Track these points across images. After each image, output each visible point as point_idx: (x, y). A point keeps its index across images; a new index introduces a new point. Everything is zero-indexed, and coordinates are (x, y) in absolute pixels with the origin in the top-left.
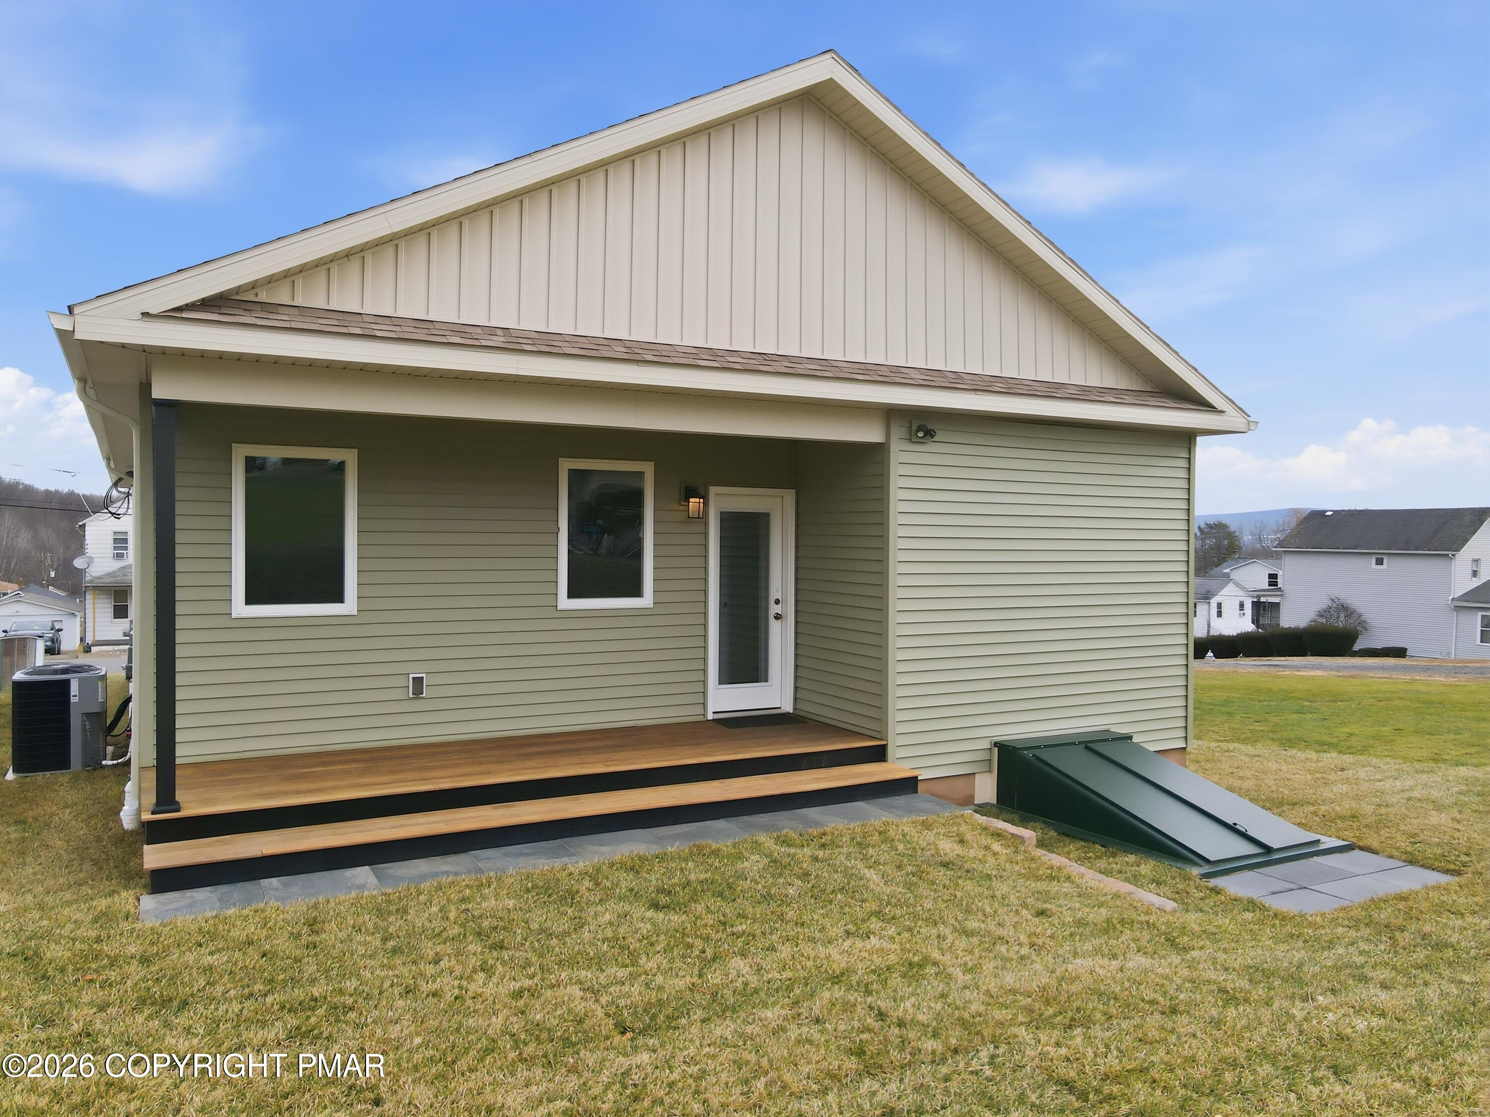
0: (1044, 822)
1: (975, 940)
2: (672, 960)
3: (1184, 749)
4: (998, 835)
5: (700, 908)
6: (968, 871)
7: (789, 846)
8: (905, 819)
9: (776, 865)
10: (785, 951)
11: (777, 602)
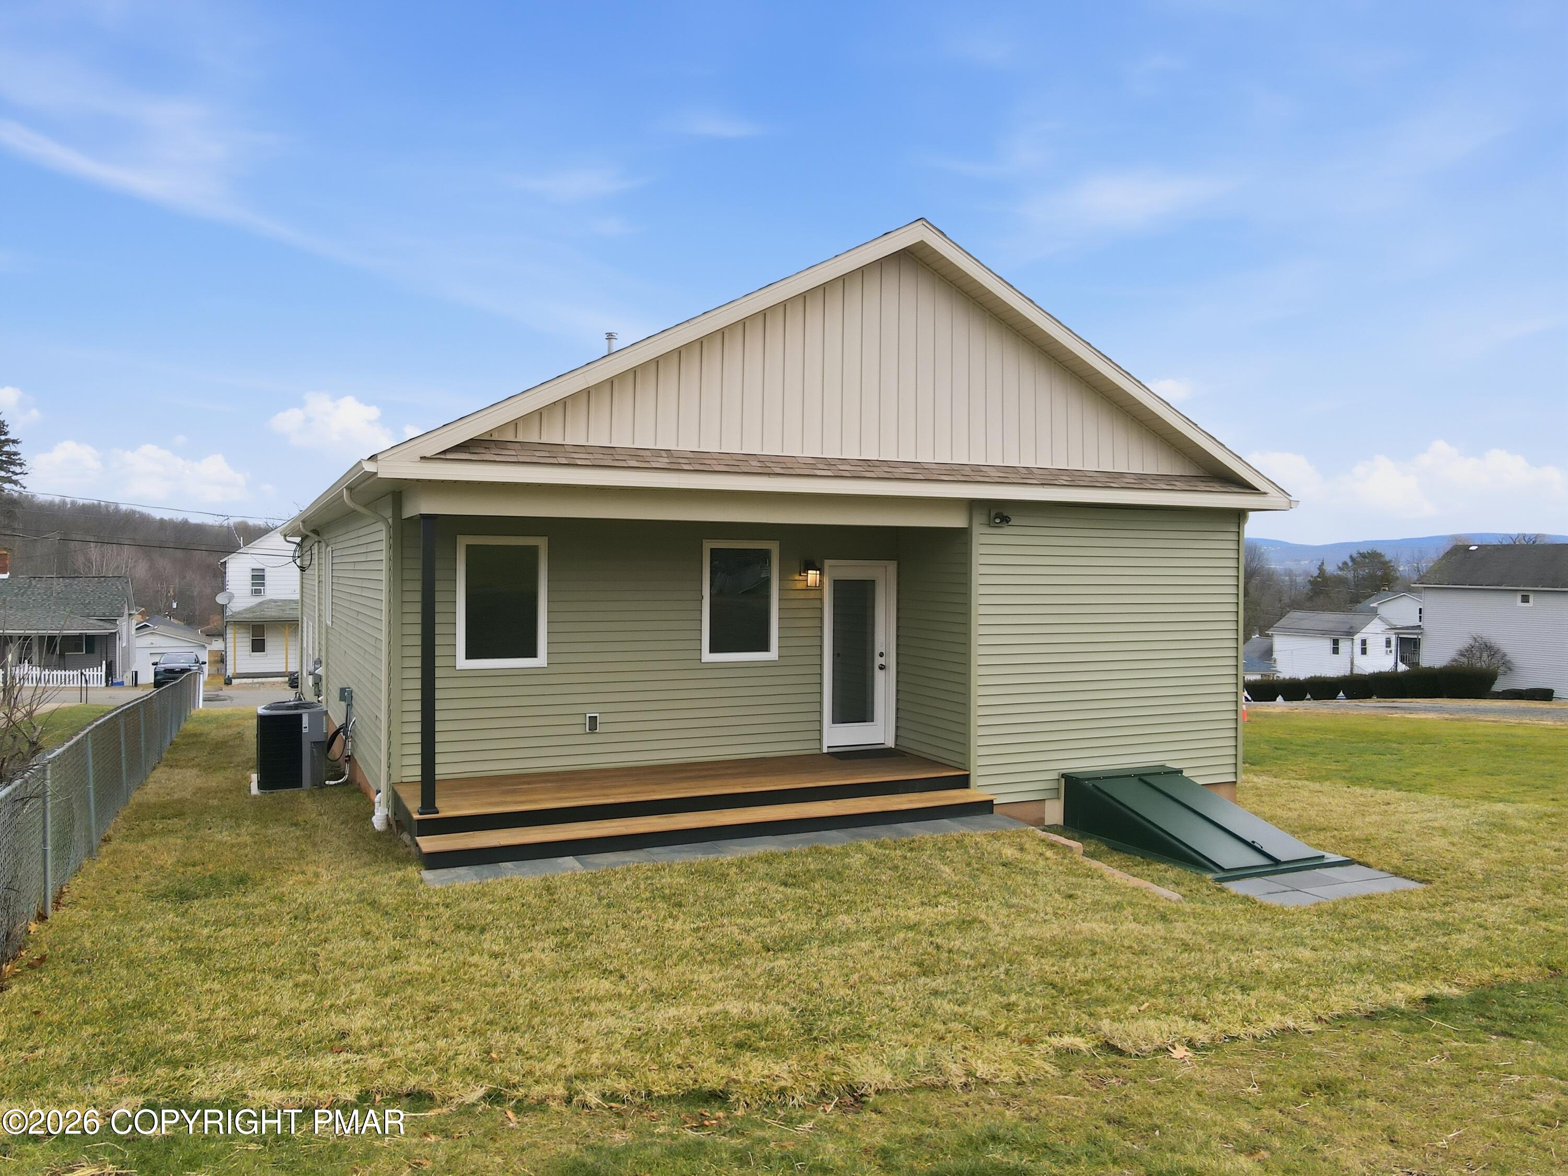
0: (1099, 840)
1: (1013, 910)
2: (798, 915)
3: (1235, 782)
4: (1052, 845)
5: (817, 886)
6: (1021, 869)
7: (885, 849)
8: (979, 833)
9: (874, 861)
10: (876, 912)
11: (881, 655)
